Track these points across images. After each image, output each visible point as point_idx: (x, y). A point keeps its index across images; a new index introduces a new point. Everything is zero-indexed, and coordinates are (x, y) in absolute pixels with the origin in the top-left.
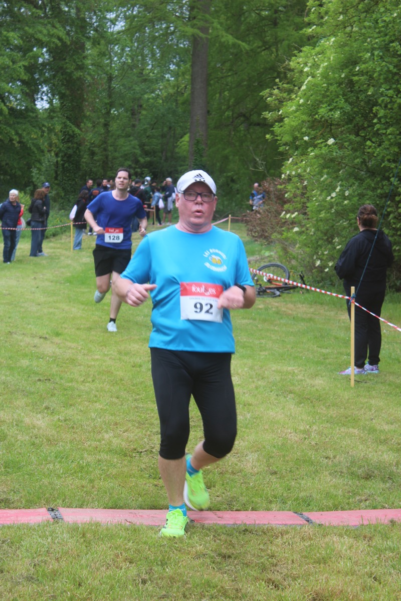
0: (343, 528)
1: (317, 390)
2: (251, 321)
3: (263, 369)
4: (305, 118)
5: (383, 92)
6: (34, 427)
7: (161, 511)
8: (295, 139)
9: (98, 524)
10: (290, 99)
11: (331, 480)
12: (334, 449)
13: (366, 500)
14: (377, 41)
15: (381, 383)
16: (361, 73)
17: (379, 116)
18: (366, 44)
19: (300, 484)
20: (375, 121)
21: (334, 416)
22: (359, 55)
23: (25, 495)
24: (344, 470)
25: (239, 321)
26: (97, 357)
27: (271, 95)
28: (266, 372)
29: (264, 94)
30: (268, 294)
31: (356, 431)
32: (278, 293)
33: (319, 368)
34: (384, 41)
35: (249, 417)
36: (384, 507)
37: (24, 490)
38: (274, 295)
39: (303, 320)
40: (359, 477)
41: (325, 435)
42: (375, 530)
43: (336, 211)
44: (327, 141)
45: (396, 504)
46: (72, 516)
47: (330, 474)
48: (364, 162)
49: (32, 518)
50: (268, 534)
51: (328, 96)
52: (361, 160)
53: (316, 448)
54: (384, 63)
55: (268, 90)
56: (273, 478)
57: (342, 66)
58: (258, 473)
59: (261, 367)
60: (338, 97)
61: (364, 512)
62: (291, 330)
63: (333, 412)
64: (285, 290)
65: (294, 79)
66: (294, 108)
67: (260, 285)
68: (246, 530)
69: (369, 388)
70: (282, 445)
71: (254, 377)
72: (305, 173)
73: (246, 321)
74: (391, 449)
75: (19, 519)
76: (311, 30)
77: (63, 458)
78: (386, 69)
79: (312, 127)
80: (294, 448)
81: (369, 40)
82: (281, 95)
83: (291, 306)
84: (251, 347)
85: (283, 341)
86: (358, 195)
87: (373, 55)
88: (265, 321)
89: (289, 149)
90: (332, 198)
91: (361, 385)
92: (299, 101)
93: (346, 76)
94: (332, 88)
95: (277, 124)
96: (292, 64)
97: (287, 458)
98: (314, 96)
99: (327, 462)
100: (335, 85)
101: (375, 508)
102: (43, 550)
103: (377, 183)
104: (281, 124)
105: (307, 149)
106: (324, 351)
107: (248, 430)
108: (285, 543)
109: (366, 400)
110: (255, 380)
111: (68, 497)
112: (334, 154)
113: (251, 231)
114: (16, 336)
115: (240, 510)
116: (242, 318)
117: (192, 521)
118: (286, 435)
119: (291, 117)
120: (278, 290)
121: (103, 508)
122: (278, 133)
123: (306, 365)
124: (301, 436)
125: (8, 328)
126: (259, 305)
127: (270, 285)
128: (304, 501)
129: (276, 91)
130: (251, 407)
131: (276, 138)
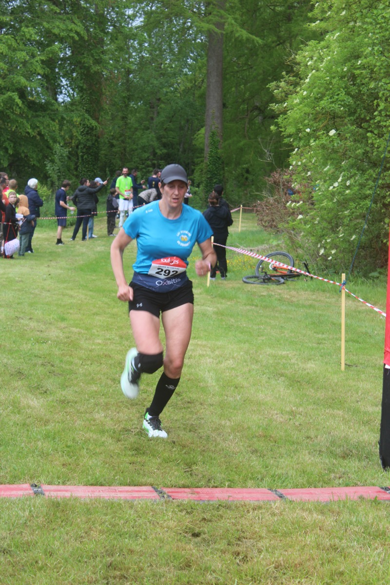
1: (308, 373)
2: (253, 307)
3: (258, 354)
4: (307, 110)
5: (382, 85)
6: (29, 407)
7: (139, 487)
8: (299, 130)
9: (76, 499)
10: (298, 92)
11: (309, 459)
12: (317, 430)
13: (340, 478)
14: (377, 36)
15: (372, 367)
16: (363, 67)
17: (379, 109)
18: (367, 39)
19: (278, 462)
20: (376, 113)
21: (321, 398)
22: (360, 50)
23: (10, 471)
24: (324, 449)
25: (241, 308)
26: (98, 341)
27: (278, 87)
28: (261, 356)
29: (270, 87)
30: (273, 282)
31: (341, 412)
32: (282, 280)
33: (313, 353)
34: (384, 36)
35: (238, 399)
36: (356, 485)
37: (10, 466)
38: (278, 283)
39: (304, 306)
40: (335, 456)
41: (310, 416)
42: (344, 506)
43: (338, 201)
44: (329, 132)
45: (368, 481)
46: (53, 492)
47: (309, 453)
48: (366, 153)
49: (14, 492)
50: (242, 509)
51: (331, 89)
52: (363, 151)
53: (299, 428)
54: (383, 58)
55: (274, 83)
56: (254, 457)
57: (345, 60)
58: (239, 452)
59: (256, 352)
60: (340, 90)
61: (335, 490)
62: (291, 316)
63: (321, 395)
64: (290, 278)
65: (300, 73)
66: (297, 101)
67: (266, 273)
68: (219, 505)
69: (359, 371)
70: (267, 425)
71: (249, 360)
72: (310, 164)
73: (248, 307)
74: (372, 431)
75: (2, 493)
76: (314, 24)
78: (386, 63)
79: (315, 119)
80: (278, 429)
81: (370, 34)
82: (287, 87)
83: (293, 293)
84: (250, 332)
85: (281, 327)
86: (360, 185)
87: (373, 49)
88: (265, 307)
89: (293, 141)
90: (334, 187)
91: (352, 368)
92: (303, 94)
93: (349, 70)
94: (334, 81)
95: (281, 116)
96: (298, 58)
98: (317, 88)
99: (308, 443)
100: (337, 79)
101: (347, 485)
102: (21, 522)
103: (379, 174)
104: (286, 116)
105: (309, 141)
106: (320, 336)
107: (235, 412)
108: (255, 518)
109: (354, 383)
110: (249, 364)
111: (51, 473)
112: (336, 144)
113: (261, 220)
114: (22, 321)
115: (216, 487)
116: (245, 304)
117: (169, 496)
118: (272, 416)
119: (295, 109)
120: (283, 278)
121: (84, 485)
122: (282, 125)
123: (300, 350)
124: (287, 417)
125: (16, 313)
126: (263, 292)
127: (275, 273)
128: (279, 478)
129: (282, 84)
130: (242, 390)
131: (281, 130)
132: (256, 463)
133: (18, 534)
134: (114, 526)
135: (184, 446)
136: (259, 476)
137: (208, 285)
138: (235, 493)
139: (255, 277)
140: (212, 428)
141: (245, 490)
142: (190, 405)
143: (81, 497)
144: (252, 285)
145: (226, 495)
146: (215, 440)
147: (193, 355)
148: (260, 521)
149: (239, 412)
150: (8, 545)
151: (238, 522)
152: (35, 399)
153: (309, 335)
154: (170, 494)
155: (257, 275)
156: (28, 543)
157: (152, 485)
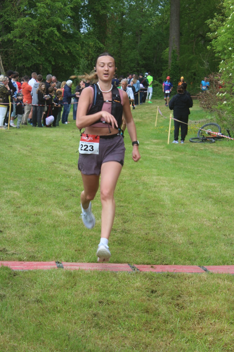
0: (225, 276)
1: (226, 196)
2: (195, 157)
3: (197, 184)
4: (230, 36)
6: (57, 216)
7: (121, 264)
8: (224, 49)
9: (82, 271)
10: (224, 25)
11: (224, 248)
12: (230, 230)
19: (205, 249)
23: (44, 254)
27: (212, 22)
28: (198, 186)
29: (207, 22)
30: (208, 141)
32: (213, 140)
33: (230, 184)
35: (183, 212)
37: (44, 251)
38: (211, 142)
39: (226, 156)
41: (226, 222)
46: (69, 266)
47: (225, 245)
49: (45, 267)
50: (181, 278)
53: (219, 230)
55: (210, 20)
56: (191, 247)
58: (182, 244)
59: (196, 183)
62: (218, 162)
64: (218, 139)
65: (225, 13)
66: (224, 31)
67: (203, 136)
68: (168, 275)
70: (199, 228)
71: (191, 189)
72: (231, 69)
73: (192, 157)
75: (39, 267)
77: (70, 233)
80: (206, 230)
82: (218, 23)
83: (220, 148)
84: (192, 172)
85: (212, 168)
88: (202, 157)
89: (221, 55)
92: (227, 26)
95: (214, 40)
96: (225, 4)
97: (201, 235)
99: (224, 238)
102: (49, 284)
104: (217, 40)
105: (231, 55)
107: (181, 219)
108: (189, 283)
110: (191, 191)
111: (68, 255)
113: (202, 104)
114: (55, 165)
115: (167, 264)
116: (190, 155)
117: (138, 269)
118: (203, 222)
119: (222, 36)
120: (214, 139)
121: (88, 262)
122: (214, 46)
123: (222, 183)
124: (212, 223)
125: (52, 160)
126: (202, 147)
127: (209, 136)
128: (205, 259)
129: (215, 20)
130: (186, 206)
131: (213, 48)
132: (192, 250)
133: (47, 291)
134: (104, 287)
135: (149, 240)
136: (193, 258)
137: (168, 143)
138: (178, 268)
139: (197, 138)
140: (166, 229)
141: (184, 266)
142: (154, 215)
143: (85, 270)
144: (195, 143)
145: (172, 269)
146: (168, 237)
147: (157, 185)
148: (192, 285)
149: (183, 220)
150: (40, 297)
151: (179, 286)
152: (61, 211)
153: (228, 174)
154: (138, 268)
155: (198, 137)
156: (52, 297)
157: (128, 263)
